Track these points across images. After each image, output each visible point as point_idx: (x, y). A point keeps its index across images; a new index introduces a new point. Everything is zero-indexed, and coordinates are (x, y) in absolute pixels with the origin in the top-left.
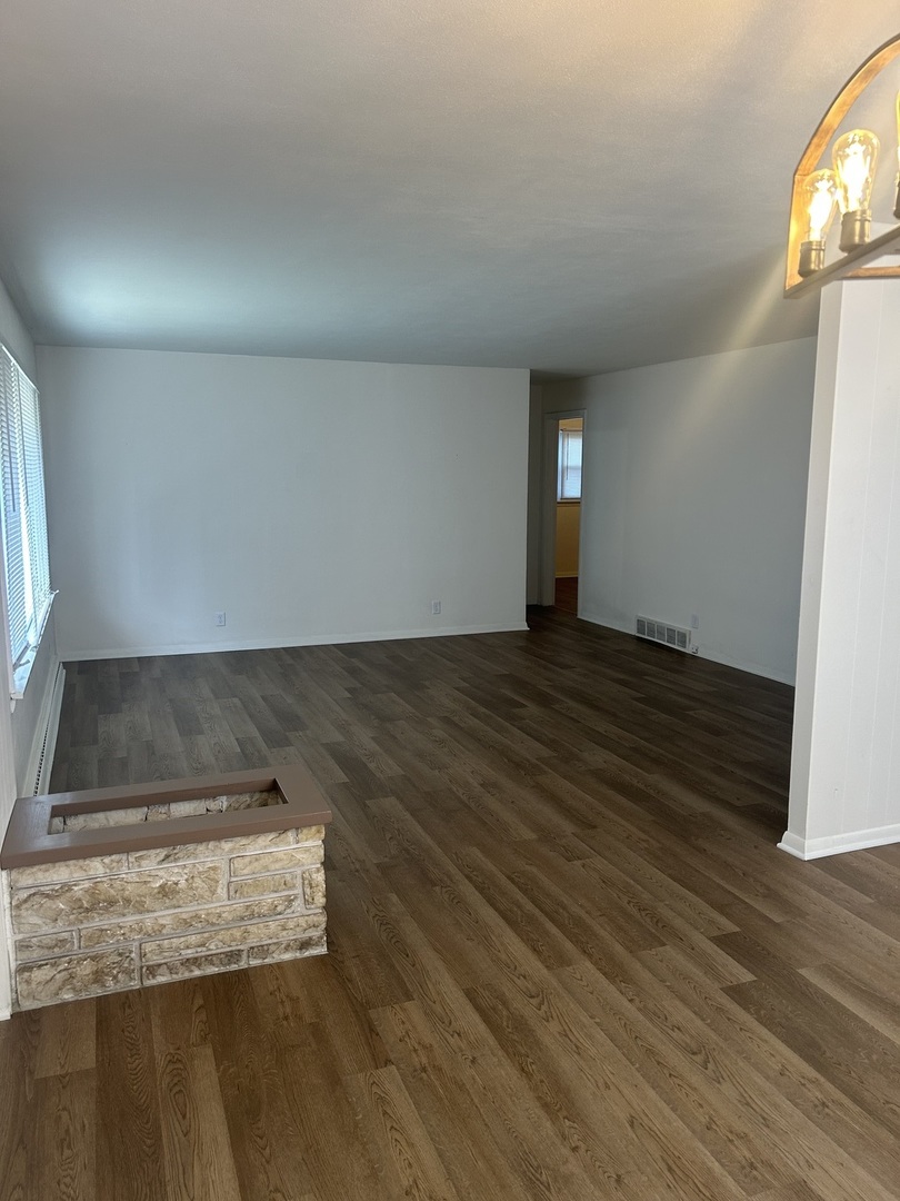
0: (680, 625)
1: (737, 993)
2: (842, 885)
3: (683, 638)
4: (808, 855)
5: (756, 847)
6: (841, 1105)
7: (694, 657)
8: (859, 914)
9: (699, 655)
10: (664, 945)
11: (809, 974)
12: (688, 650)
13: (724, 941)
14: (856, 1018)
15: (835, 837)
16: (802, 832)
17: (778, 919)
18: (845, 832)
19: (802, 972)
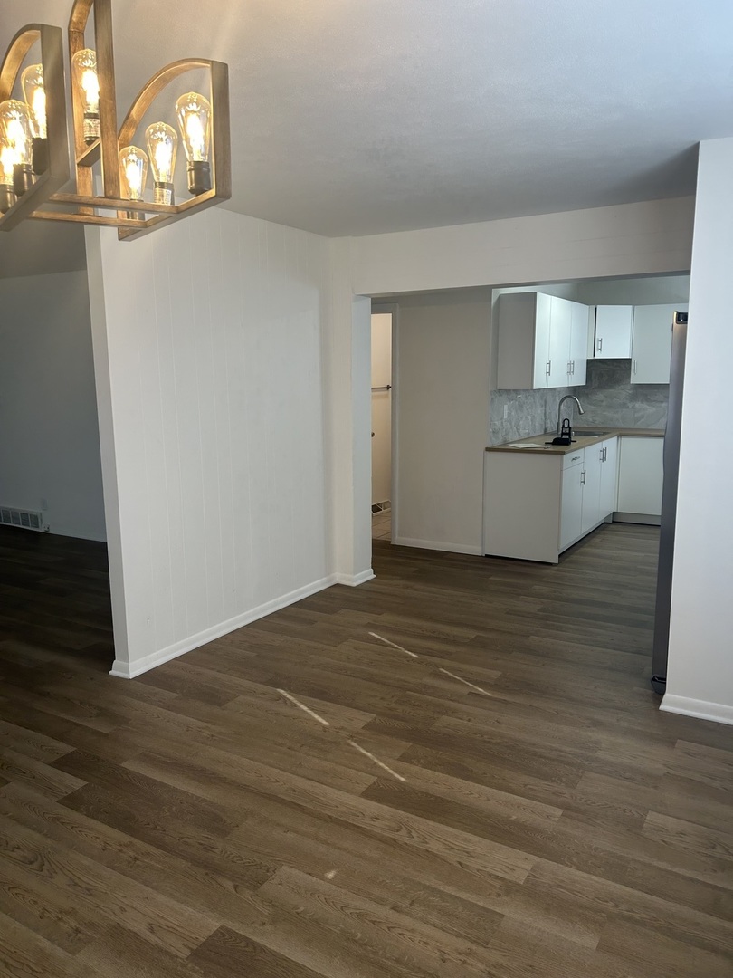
0: (32, 509)
1: (72, 801)
2: (157, 689)
3: (36, 520)
4: (132, 675)
5: (92, 679)
6: (148, 854)
7: (47, 535)
8: (168, 708)
9: (51, 532)
10: (8, 782)
11: (130, 766)
12: (41, 529)
13: (63, 764)
14: (163, 785)
15: (152, 655)
16: (126, 658)
17: (105, 730)
18: (158, 650)
19: (125, 765)
